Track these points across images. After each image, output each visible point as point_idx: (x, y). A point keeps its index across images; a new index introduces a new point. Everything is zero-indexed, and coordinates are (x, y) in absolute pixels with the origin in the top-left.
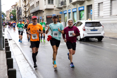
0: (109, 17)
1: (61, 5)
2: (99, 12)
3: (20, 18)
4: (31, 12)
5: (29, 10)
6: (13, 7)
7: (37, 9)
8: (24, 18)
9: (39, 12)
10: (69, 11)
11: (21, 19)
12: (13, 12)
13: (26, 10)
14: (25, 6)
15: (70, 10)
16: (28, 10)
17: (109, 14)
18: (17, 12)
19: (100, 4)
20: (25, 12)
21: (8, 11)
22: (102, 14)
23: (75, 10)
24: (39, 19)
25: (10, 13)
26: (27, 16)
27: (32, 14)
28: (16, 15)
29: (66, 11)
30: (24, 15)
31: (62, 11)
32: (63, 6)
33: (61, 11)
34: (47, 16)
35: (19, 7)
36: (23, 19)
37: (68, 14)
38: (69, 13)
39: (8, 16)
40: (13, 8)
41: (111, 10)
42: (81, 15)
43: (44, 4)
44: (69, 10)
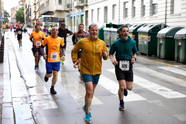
2: (92, 18)
3: (29, 19)
4: (41, 13)
5: (39, 10)
6: (21, 3)
7: (47, 11)
8: (34, 20)
11: (30, 21)
12: (20, 11)
13: (35, 9)
14: (35, 4)
15: (75, 14)
16: (37, 10)
18: (25, 11)
20: (35, 12)
21: (13, 9)
23: (78, 14)
25: (17, 11)
26: (37, 18)
28: (24, 15)
30: (34, 16)
33: (69, 14)
35: (28, 5)
36: (33, 22)
38: (74, 17)
39: (14, 16)
40: (20, 5)
42: (82, 20)
43: (54, 4)
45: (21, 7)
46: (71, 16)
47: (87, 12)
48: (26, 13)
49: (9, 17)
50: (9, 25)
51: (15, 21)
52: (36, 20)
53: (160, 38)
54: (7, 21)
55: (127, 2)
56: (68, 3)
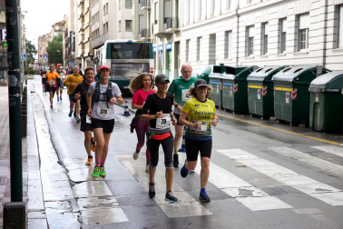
2: (187, 55)
3: (71, 57)
4: (93, 46)
5: (90, 39)
6: (57, 28)
8: (80, 58)
11: (73, 60)
12: (56, 42)
13: (83, 39)
14: (82, 30)
16: (86, 40)
17: (195, 59)
18: (64, 42)
20: (83, 44)
21: (42, 39)
23: (161, 48)
26: (85, 55)
27: (96, 51)
28: (61, 50)
30: (80, 52)
35: (69, 30)
36: (79, 62)
39: (44, 51)
40: (56, 31)
41: (198, 53)
42: (169, 58)
43: (118, 30)
45: (56, 34)
47: (177, 43)
48: (67, 45)
49: (36, 52)
50: (35, 67)
51: (46, 60)
52: (84, 58)
53: (314, 93)
54: (31, 60)
55: (253, 26)
56: (142, 27)
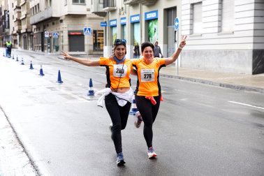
0: (216, 36)
1: (104, 7)
2: (192, 25)
3: (6, 34)
4: (32, 22)
5: (28, 16)
7: (46, 16)
8: (15, 35)
9: (52, 21)
10: (123, 21)
11: (7, 36)
13: (19, 15)
14: (18, 7)
15: (125, 18)
16: (24, 17)
17: (216, 30)
19: (195, 6)
20: (19, 21)
22: (198, 28)
23: (136, 19)
24: (51, 37)
26: (22, 32)
27: (34, 27)
29: (116, 20)
30: (16, 29)
31: (105, 19)
32: (107, 8)
33: (104, 21)
34: (69, 32)
35: (3, 10)
36: (14, 38)
37: (119, 27)
38: (123, 25)
41: (220, 21)
42: (149, 31)
43: (64, 3)
44: (122, 19)
46: (113, 23)
48: (1, 23)
